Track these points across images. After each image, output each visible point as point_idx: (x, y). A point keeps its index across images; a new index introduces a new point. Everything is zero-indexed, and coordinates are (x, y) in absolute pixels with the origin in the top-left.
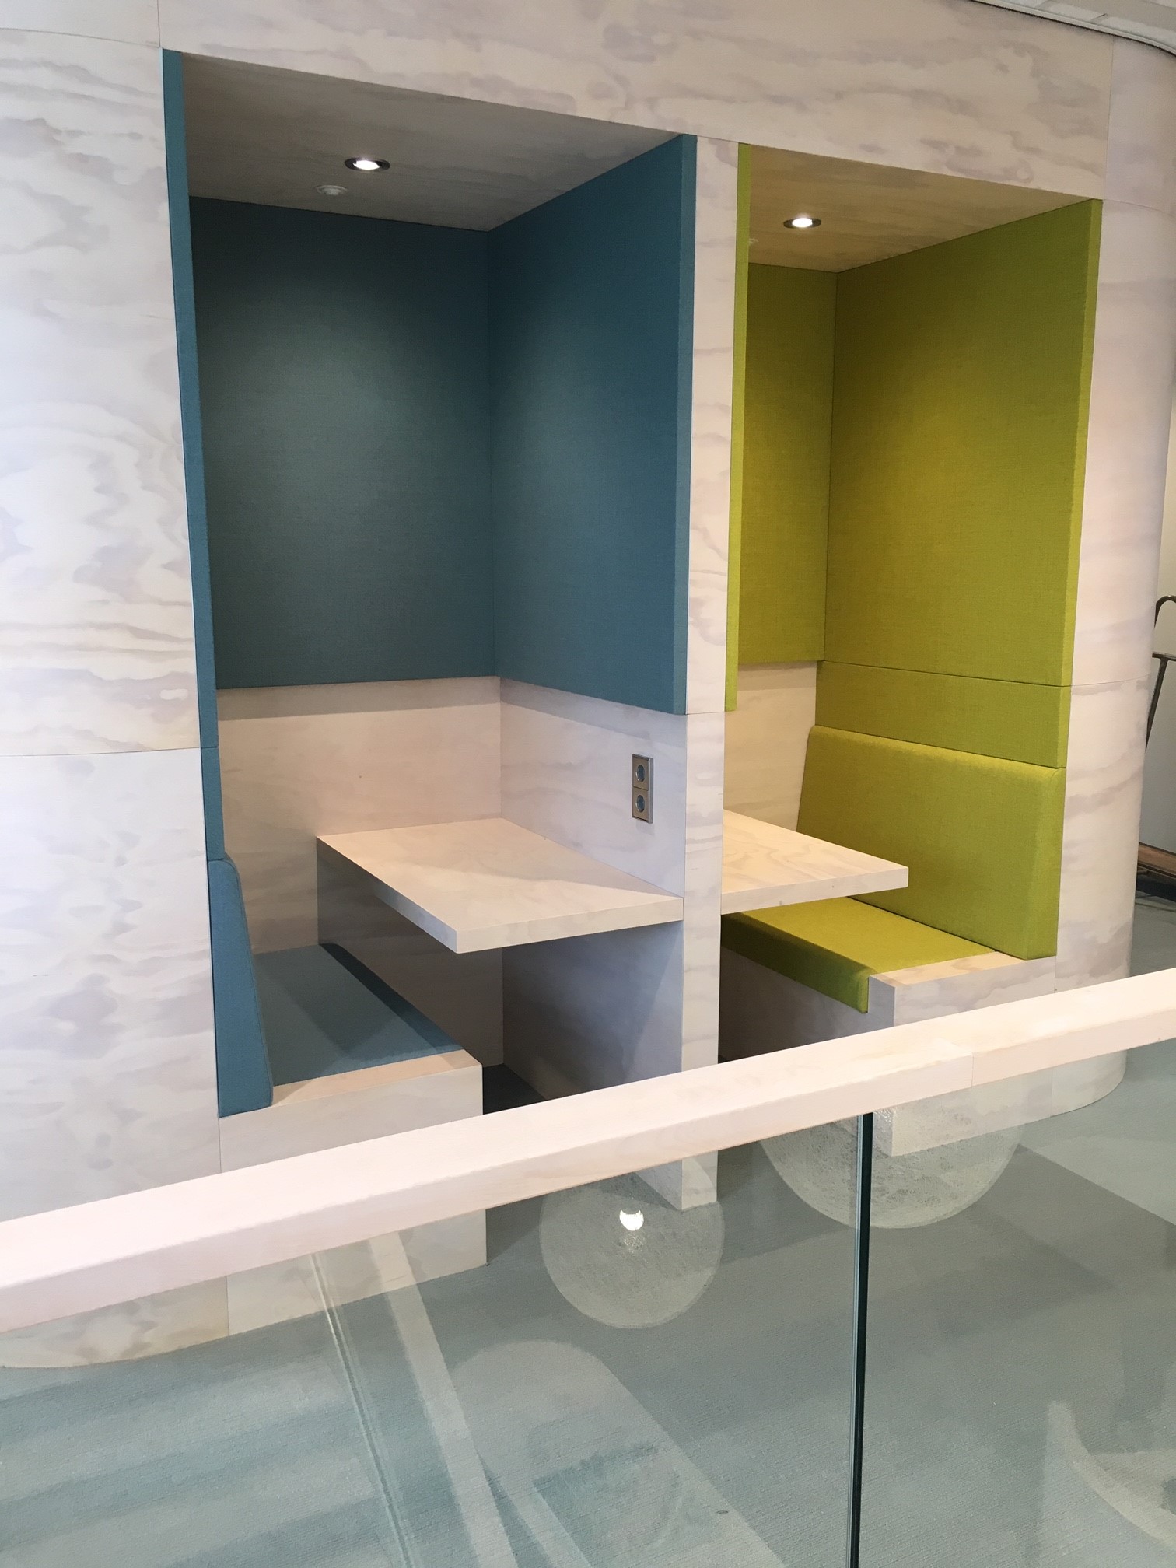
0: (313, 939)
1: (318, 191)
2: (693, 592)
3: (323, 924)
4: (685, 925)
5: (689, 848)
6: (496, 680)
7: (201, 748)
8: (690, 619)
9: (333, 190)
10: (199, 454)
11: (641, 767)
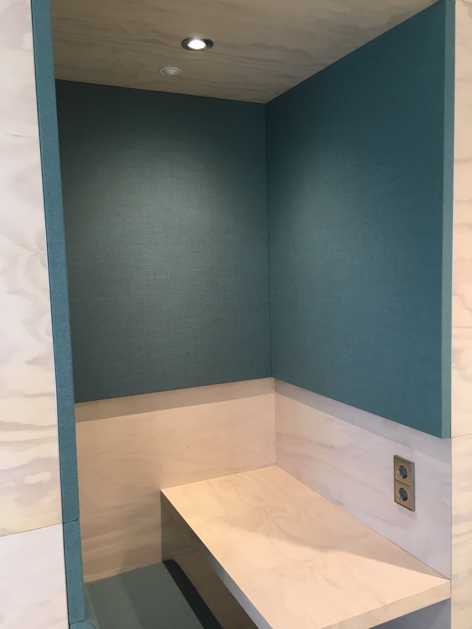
0: (158, 559)
1: (162, 73)
2: (455, 344)
3: (165, 547)
4: (453, 601)
5: (454, 541)
6: (272, 379)
7: (63, 523)
8: (453, 365)
9: (172, 71)
10: (62, 258)
11: (402, 467)
